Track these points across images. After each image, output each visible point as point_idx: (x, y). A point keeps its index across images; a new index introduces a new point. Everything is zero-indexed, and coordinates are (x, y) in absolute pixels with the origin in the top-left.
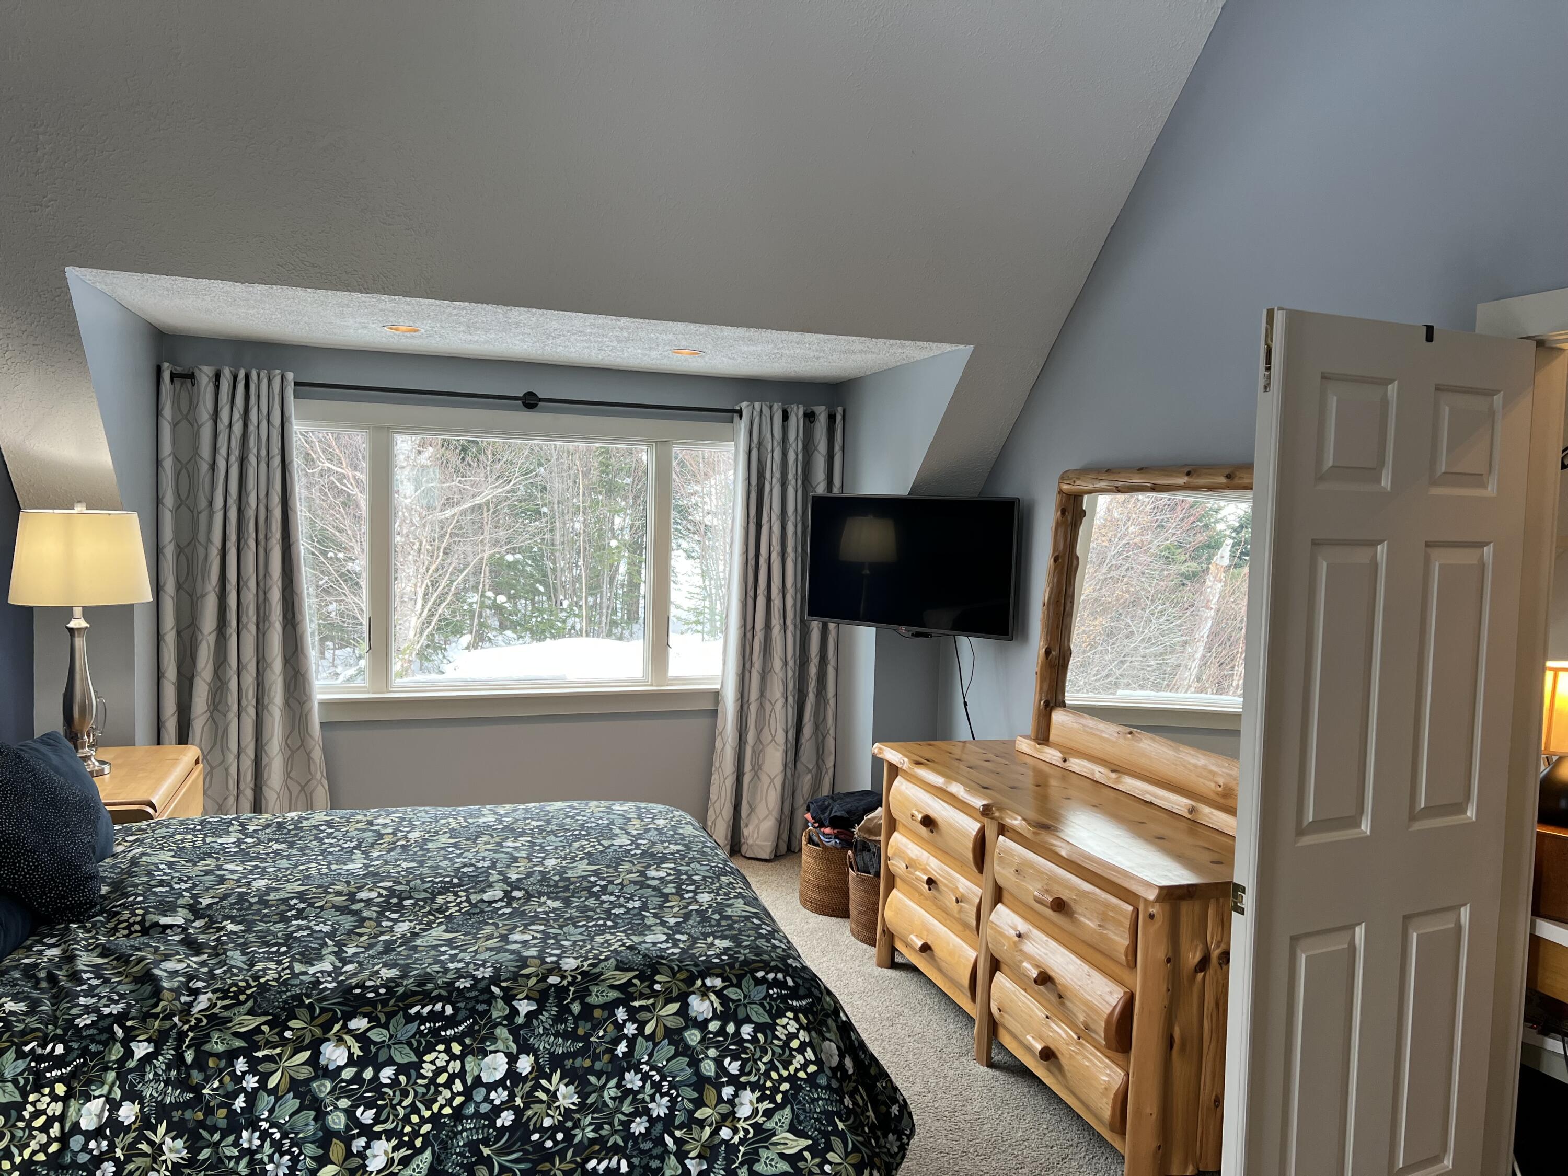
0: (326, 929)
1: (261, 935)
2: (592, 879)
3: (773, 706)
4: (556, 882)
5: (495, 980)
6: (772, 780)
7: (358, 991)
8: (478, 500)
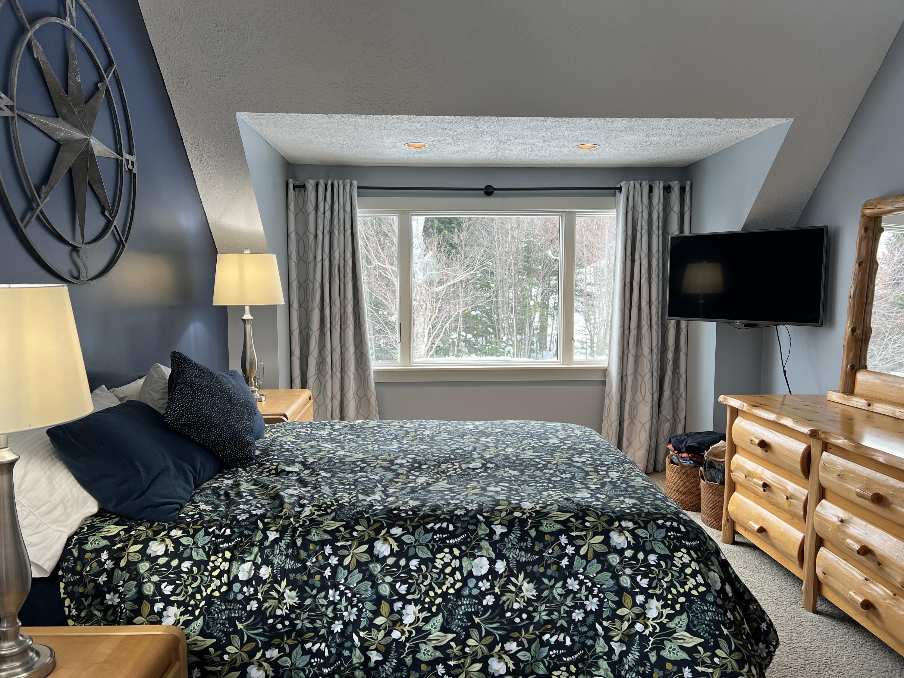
0: (377, 478)
1: (341, 480)
2: (537, 460)
3: (643, 378)
4: (515, 461)
5: (480, 511)
6: (643, 425)
7: (395, 512)
8: (457, 280)
